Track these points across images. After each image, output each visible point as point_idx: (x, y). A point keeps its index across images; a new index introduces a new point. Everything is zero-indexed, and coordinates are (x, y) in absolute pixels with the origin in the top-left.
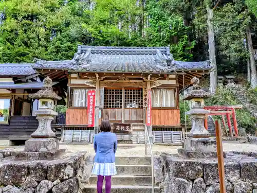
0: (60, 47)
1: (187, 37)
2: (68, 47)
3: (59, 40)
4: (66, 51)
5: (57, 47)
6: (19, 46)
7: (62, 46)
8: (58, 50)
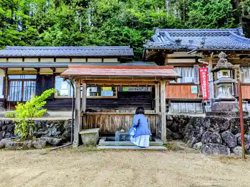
0: (110, 32)
1: (234, 19)
2: (118, 31)
3: (109, 25)
4: (116, 35)
5: (108, 32)
6: (76, 31)
7: (112, 30)
8: (108, 34)
